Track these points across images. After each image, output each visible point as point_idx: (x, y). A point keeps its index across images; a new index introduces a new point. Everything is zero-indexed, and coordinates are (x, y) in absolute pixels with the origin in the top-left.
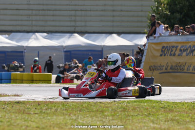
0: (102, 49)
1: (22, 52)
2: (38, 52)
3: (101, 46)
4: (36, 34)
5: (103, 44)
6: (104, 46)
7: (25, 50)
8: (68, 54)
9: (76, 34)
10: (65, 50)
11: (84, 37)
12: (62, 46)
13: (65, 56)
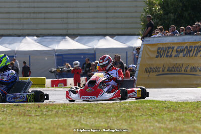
0: (95, 51)
1: (13, 56)
2: (30, 57)
3: (94, 49)
4: (27, 37)
5: (96, 47)
6: (97, 49)
7: (15, 54)
8: (60, 57)
9: (67, 37)
10: (57, 54)
11: (75, 40)
12: (54, 50)
13: (58, 60)
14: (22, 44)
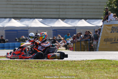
0: (76, 28)
1: (27, 30)
2: (37, 30)
3: (75, 27)
4: (36, 20)
6: (77, 27)
7: (29, 29)
8: (55, 31)
9: (60, 20)
10: (53, 29)
11: (64, 21)
12: (51, 27)
13: (53, 33)
14: (33, 23)
